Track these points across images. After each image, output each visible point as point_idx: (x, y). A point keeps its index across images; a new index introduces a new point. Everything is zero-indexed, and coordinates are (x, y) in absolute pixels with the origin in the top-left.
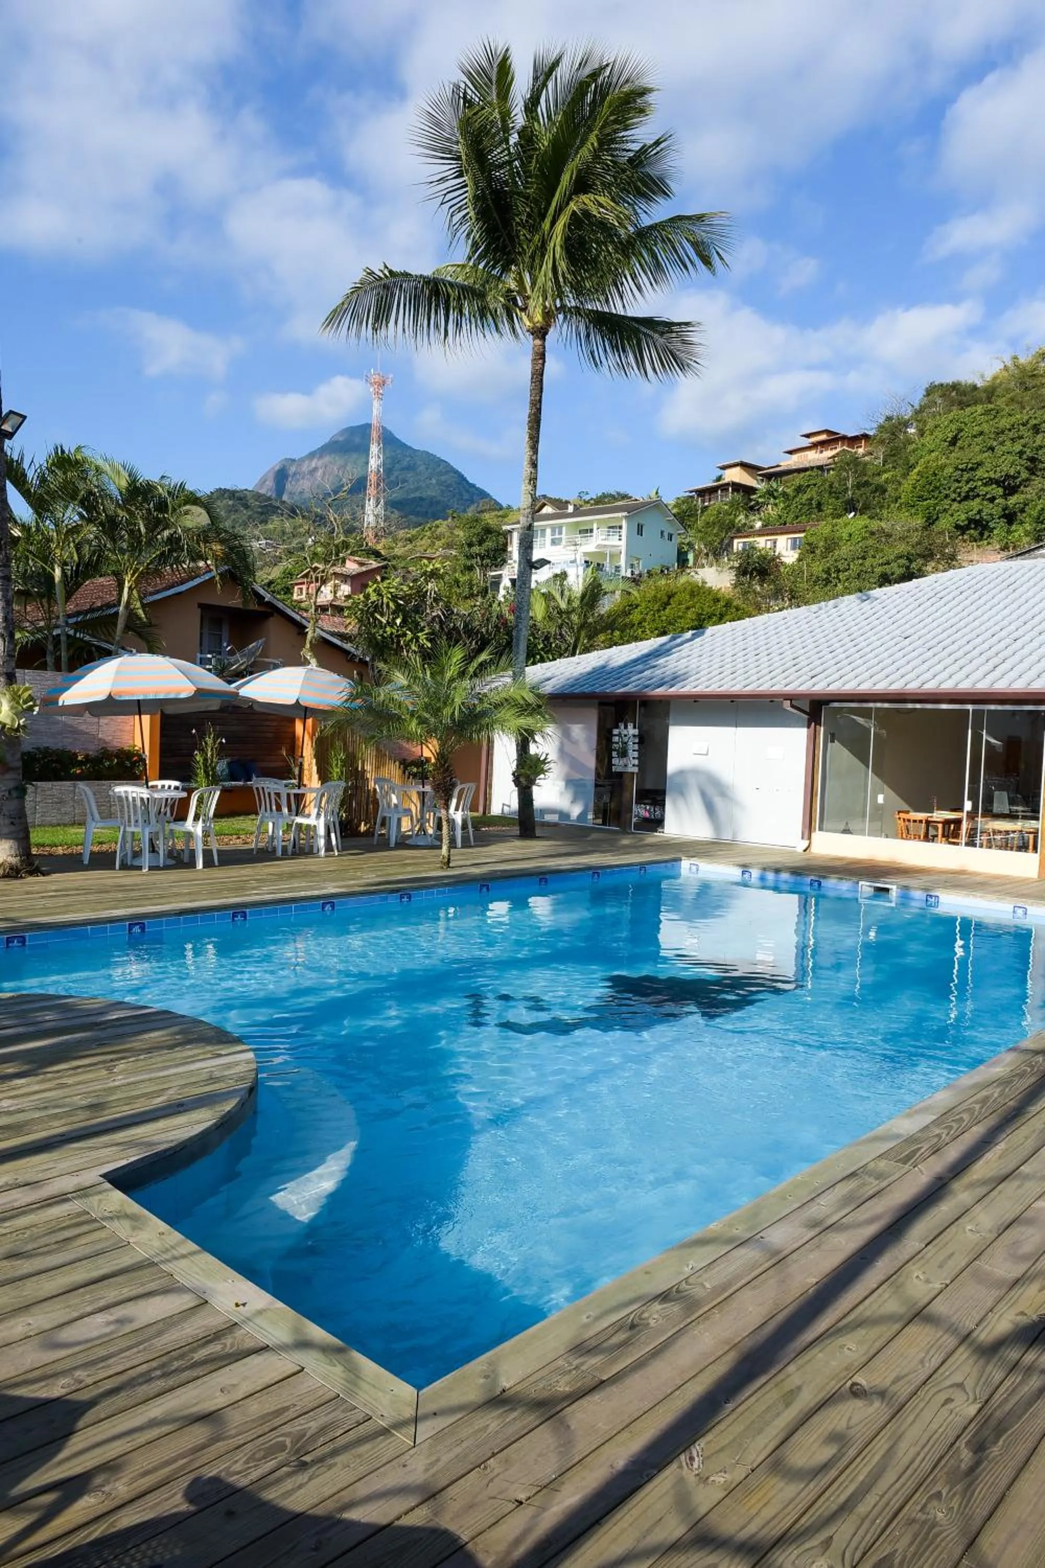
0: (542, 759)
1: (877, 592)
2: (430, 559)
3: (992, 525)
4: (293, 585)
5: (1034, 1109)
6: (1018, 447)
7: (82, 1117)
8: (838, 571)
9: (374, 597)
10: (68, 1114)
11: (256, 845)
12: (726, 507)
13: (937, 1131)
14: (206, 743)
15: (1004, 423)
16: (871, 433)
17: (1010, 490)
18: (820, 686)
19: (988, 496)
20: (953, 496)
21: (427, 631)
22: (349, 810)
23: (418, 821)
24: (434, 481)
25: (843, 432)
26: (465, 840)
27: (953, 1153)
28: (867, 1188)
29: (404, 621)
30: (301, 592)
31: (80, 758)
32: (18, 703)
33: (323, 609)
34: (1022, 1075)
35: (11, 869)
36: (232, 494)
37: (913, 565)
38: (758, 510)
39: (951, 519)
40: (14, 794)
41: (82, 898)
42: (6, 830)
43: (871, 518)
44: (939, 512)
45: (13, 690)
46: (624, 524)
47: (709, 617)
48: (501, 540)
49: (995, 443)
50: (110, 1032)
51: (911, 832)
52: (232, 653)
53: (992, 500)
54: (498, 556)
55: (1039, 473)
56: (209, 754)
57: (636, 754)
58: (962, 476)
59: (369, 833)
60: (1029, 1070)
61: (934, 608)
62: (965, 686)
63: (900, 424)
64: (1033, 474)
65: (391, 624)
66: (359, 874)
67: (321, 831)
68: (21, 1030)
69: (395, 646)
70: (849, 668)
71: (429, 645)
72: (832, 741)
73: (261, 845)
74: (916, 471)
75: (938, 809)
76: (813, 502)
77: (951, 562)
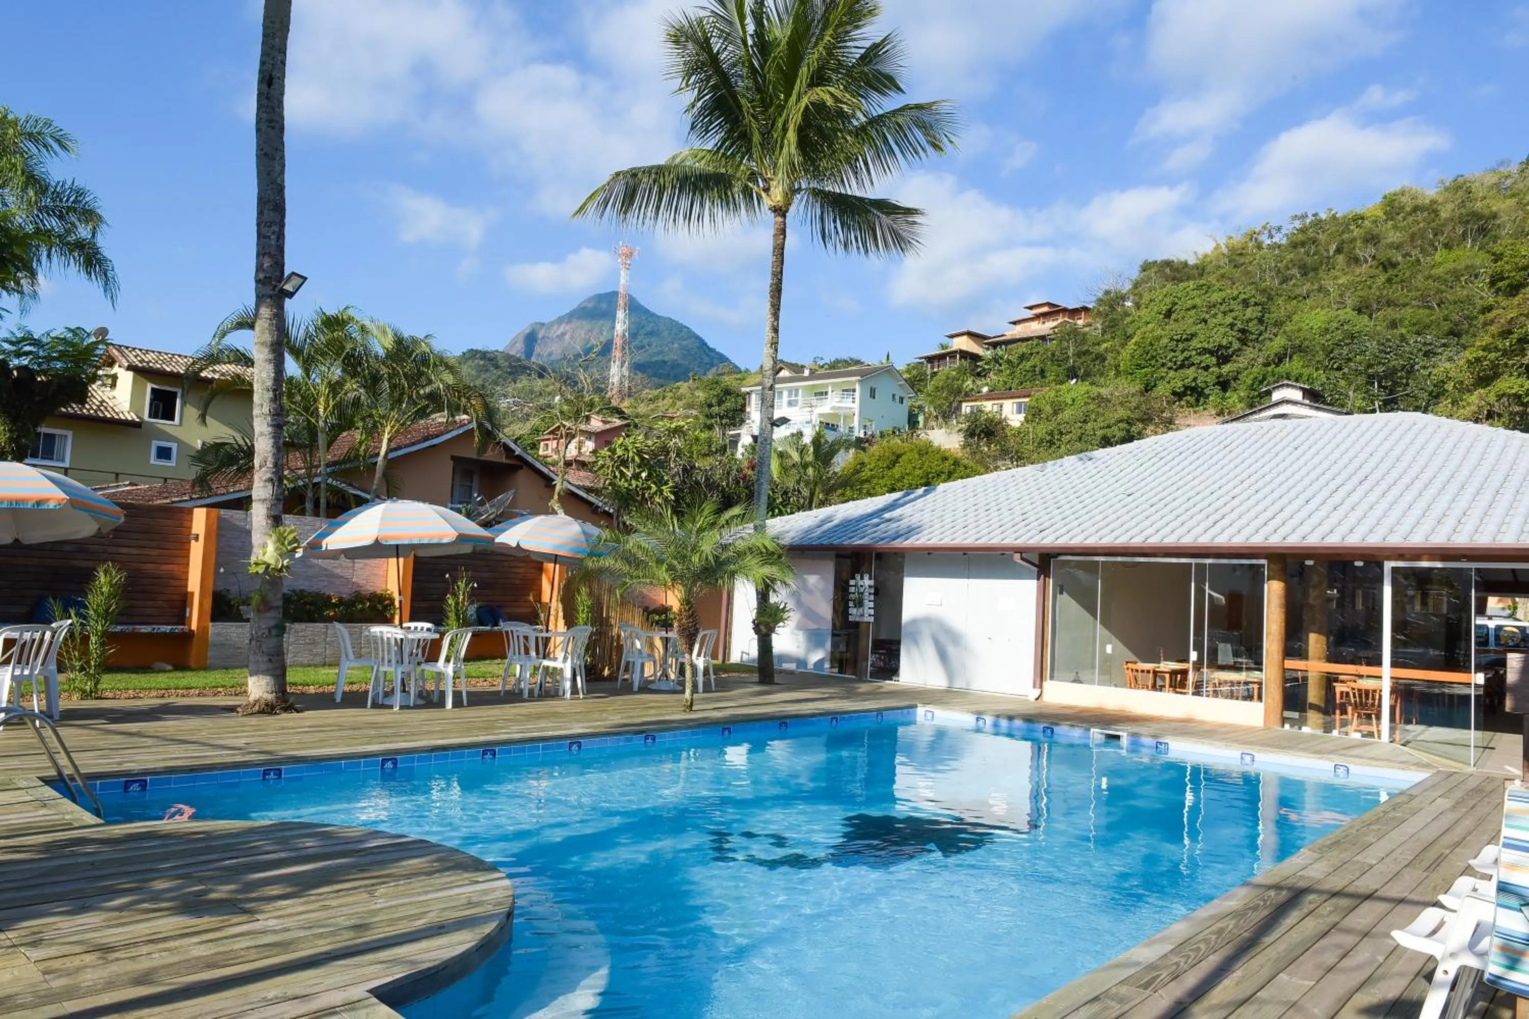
0: (781, 607)
1: (1101, 453)
2: (672, 418)
3: (1207, 391)
4: (539, 441)
5: (1267, 940)
6: (1229, 320)
7: (346, 937)
8: (1061, 433)
9: (619, 452)
10: (332, 934)
11: (504, 686)
12: (954, 373)
13: (1176, 960)
14: (458, 587)
15: (1216, 297)
16: (1090, 306)
17: (1224, 360)
18: (1048, 540)
19: (1202, 365)
20: (1170, 364)
21: (671, 484)
22: (593, 655)
23: (661, 666)
24: (676, 346)
25: (1064, 304)
26: (707, 685)
27: (1191, 980)
28: (1108, 1012)
29: (649, 476)
30: (547, 448)
31: (334, 601)
32: (283, 544)
33: (568, 464)
34: (1255, 908)
35: (267, 705)
36: (484, 355)
37: (1133, 429)
38: (985, 376)
39: (1168, 386)
40: (274, 633)
41: (337, 734)
42: (263, 667)
43: (1091, 384)
44: (1157, 379)
45: (280, 533)
46: (857, 387)
47: (938, 475)
48: (740, 400)
49: (1208, 316)
50: (370, 858)
51: (1140, 682)
52: (482, 503)
53: (1207, 368)
54: (737, 416)
55: (1250, 344)
56: (461, 598)
57: (872, 605)
58: (1177, 346)
59: (612, 678)
60: (1262, 903)
61: (1155, 468)
62: (1187, 540)
63: (1117, 298)
64: (1246, 344)
65: (636, 476)
66: (604, 715)
67: (568, 674)
68: (283, 855)
69: (639, 498)
70: (1076, 523)
71: (673, 498)
72: (1061, 593)
73: (508, 688)
74: (1133, 341)
75: (1165, 660)
76: (1037, 369)
77: (1169, 425)
